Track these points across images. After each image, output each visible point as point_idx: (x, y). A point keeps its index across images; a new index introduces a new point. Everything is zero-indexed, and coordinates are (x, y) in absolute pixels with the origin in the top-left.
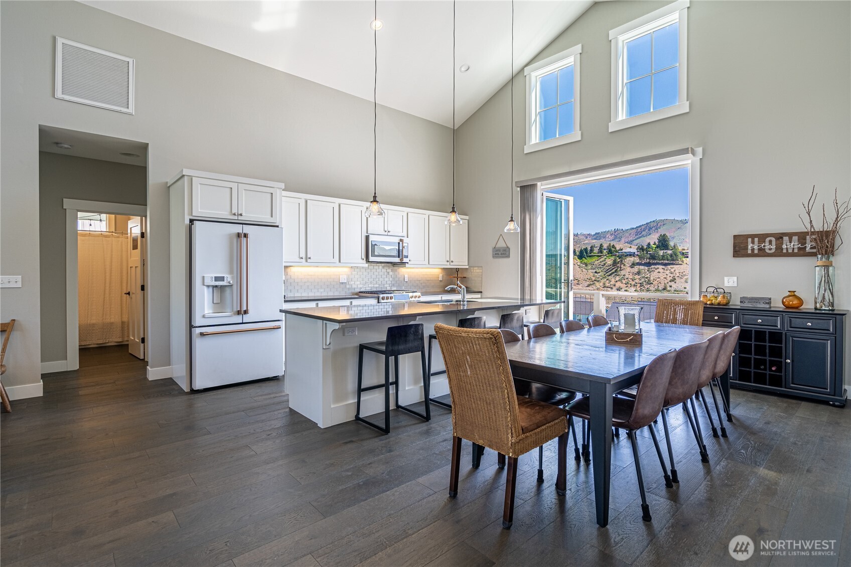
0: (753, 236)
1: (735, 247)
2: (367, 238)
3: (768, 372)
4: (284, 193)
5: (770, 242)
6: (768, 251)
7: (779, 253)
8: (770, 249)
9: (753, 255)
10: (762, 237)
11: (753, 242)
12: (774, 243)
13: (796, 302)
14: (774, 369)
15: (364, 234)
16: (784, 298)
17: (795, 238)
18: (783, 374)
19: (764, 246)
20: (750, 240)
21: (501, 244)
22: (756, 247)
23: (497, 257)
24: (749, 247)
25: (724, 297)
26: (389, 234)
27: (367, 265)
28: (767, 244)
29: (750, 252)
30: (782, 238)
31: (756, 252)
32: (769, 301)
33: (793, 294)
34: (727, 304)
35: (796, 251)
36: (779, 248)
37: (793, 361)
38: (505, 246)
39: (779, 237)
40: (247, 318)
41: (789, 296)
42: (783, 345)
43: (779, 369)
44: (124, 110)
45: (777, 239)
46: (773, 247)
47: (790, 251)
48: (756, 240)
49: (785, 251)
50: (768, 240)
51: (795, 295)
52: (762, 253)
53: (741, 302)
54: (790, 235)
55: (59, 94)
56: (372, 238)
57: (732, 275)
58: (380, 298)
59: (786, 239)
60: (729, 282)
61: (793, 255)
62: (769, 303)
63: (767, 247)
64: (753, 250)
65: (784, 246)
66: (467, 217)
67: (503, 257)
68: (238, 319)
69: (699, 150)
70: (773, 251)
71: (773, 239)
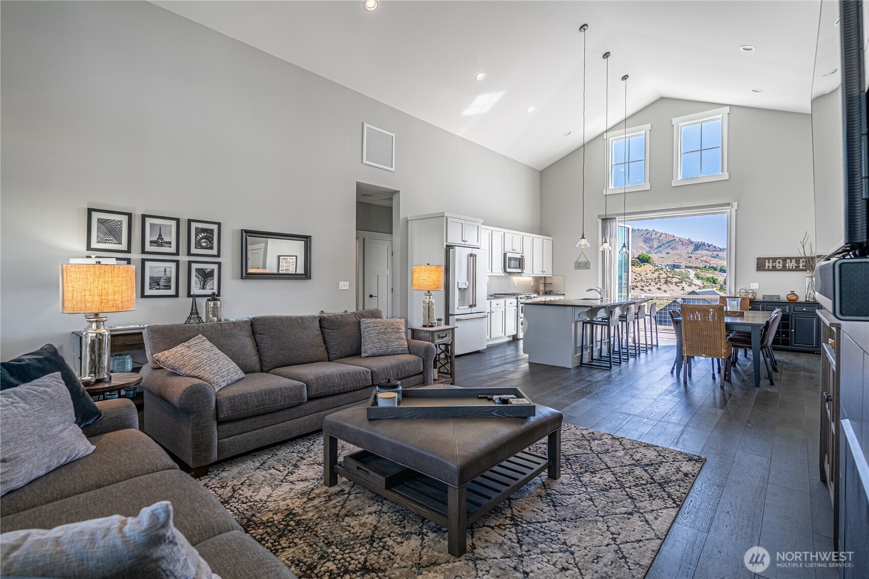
0: (769, 259)
1: (757, 265)
2: (505, 255)
3: (781, 338)
4: (483, 227)
5: (779, 262)
6: (777, 268)
7: (784, 269)
8: (779, 267)
9: (769, 270)
10: (774, 260)
11: (769, 262)
12: (781, 263)
13: (794, 298)
14: (784, 336)
15: (503, 252)
16: (788, 295)
17: (794, 261)
18: (790, 338)
19: (776, 265)
20: (767, 261)
21: (583, 259)
22: (770, 265)
23: (578, 269)
24: (767, 265)
25: (753, 295)
26: (515, 252)
27: (504, 275)
28: (777, 263)
29: (767, 268)
30: (786, 260)
31: (771, 268)
32: (778, 297)
33: (793, 293)
34: (755, 299)
35: (794, 268)
36: (784, 266)
37: (795, 331)
38: (586, 260)
39: (784, 260)
40: (474, 310)
41: (791, 294)
42: (790, 322)
43: (787, 336)
44: (391, 169)
45: (783, 261)
46: (781, 265)
47: (791, 268)
48: (771, 261)
49: (787, 268)
50: (778, 261)
51: (794, 294)
52: (774, 269)
53: (763, 298)
54: (791, 259)
55: (365, 161)
56: (509, 255)
57: (756, 282)
58: (519, 299)
59: (788, 261)
60: (754, 286)
61: (792, 270)
62: (779, 298)
63: (777, 265)
64: (769, 267)
65: (787, 265)
66: (551, 238)
67: (584, 269)
68: (469, 310)
69: (735, 204)
70: (781, 268)
71: (781, 261)
